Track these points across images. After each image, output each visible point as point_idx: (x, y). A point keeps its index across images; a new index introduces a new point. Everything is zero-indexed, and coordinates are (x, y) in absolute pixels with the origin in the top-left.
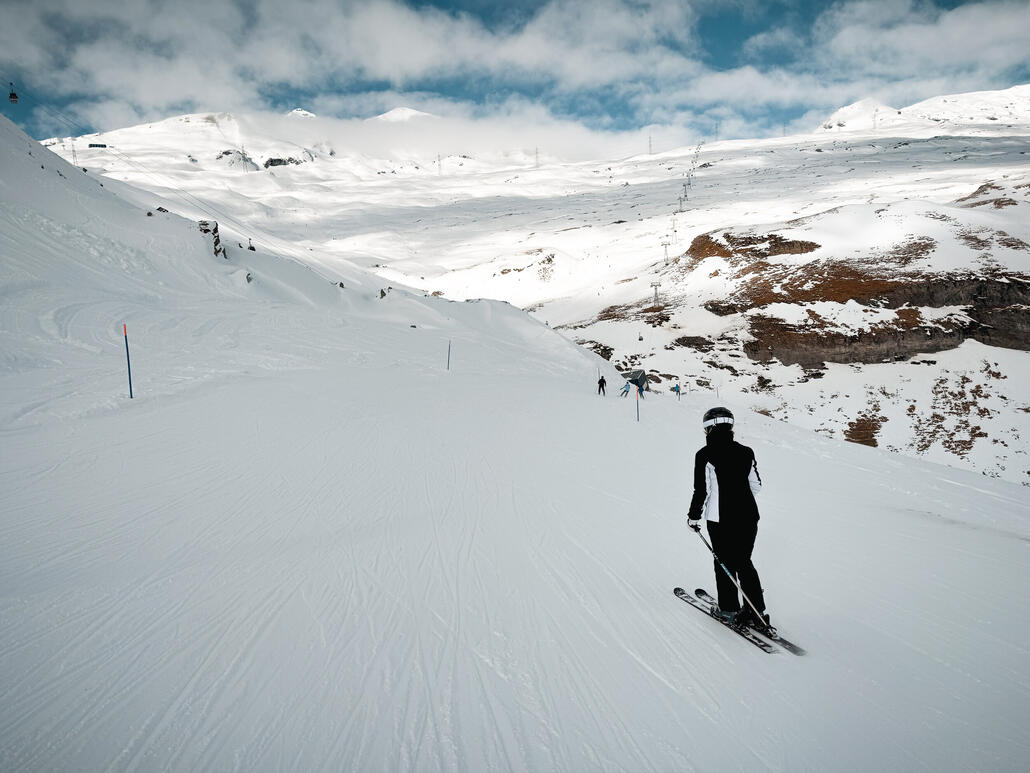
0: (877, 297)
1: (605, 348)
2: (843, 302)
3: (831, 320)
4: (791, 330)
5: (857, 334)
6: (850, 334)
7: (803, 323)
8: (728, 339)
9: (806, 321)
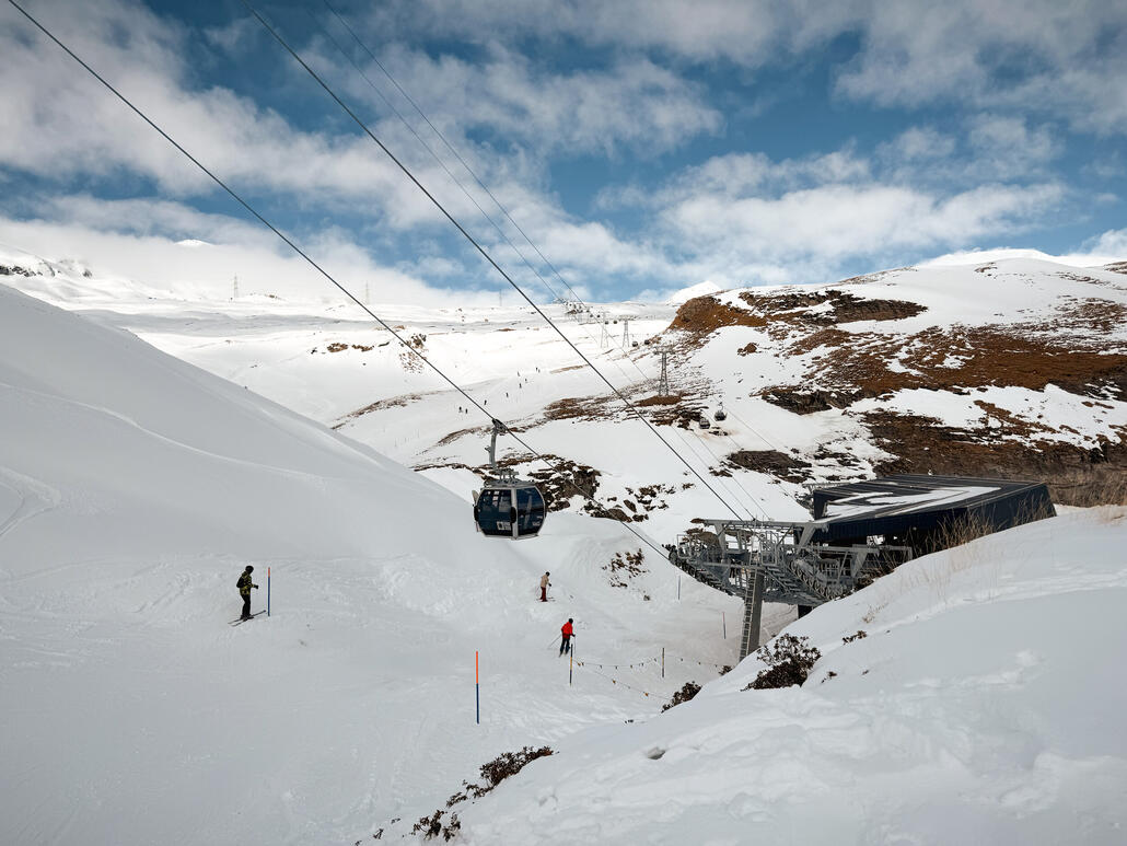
0: (1094, 381)
1: (583, 469)
2: (1039, 388)
3: (1035, 420)
4: (961, 438)
5: (1097, 445)
6: (1088, 446)
7: (981, 426)
8: (835, 455)
9: (985, 421)
